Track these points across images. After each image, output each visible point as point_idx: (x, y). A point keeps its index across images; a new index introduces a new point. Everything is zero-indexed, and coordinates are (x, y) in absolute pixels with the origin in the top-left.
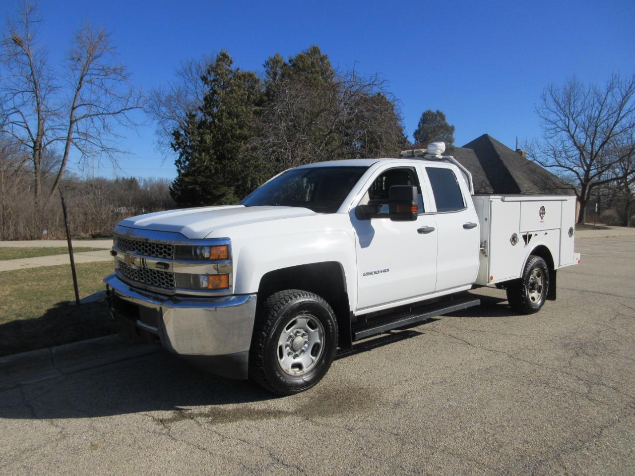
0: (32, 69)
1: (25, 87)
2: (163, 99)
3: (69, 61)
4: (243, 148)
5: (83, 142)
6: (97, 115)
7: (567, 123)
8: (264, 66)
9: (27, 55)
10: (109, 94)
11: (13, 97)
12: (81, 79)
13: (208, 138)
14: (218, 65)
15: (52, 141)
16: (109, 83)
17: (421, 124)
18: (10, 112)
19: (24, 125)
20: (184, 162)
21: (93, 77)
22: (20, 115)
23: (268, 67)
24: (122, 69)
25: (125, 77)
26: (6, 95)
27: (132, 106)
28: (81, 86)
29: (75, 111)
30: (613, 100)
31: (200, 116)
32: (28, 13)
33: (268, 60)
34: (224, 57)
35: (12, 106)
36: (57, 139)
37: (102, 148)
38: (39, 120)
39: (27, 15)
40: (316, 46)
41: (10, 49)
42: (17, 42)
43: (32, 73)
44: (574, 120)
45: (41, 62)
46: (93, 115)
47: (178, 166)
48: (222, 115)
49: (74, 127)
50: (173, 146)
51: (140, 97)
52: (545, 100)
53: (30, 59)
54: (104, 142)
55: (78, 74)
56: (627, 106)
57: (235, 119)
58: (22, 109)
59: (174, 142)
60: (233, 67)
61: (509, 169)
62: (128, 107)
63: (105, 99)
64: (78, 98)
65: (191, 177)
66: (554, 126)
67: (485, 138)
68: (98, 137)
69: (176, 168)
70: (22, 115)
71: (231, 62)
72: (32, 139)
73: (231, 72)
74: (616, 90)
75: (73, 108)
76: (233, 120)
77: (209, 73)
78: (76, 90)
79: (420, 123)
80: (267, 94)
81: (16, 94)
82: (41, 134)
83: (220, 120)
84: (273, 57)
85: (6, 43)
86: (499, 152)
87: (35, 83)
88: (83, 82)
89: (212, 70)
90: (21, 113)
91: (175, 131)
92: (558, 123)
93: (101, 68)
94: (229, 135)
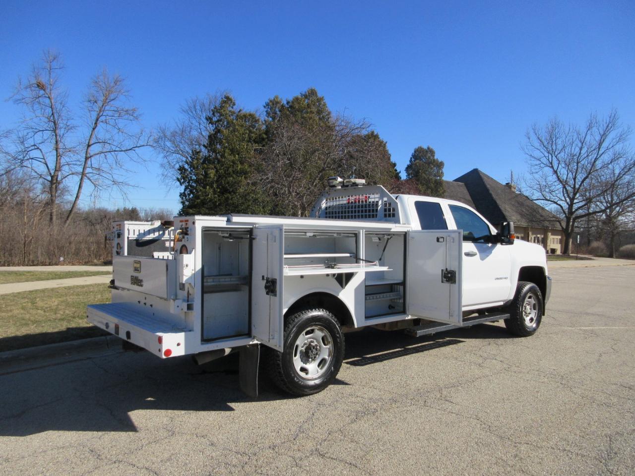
0: (52, 111)
1: (46, 126)
2: (168, 134)
3: (87, 104)
4: (244, 182)
5: (97, 177)
6: (110, 152)
7: (550, 160)
8: (265, 107)
9: (49, 98)
10: (122, 132)
11: (34, 136)
12: (97, 120)
13: (212, 173)
14: (222, 107)
15: (68, 175)
16: (121, 123)
17: (413, 160)
18: (30, 149)
19: (43, 161)
20: (189, 195)
21: (108, 117)
22: (40, 151)
23: (268, 108)
24: (134, 110)
25: (136, 118)
26: (28, 133)
27: (142, 144)
28: (96, 126)
29: (90, 148)
30: (592, 139)
31: (204, 152)
32: (52, 61)
33: (268, 101)
34: (228, 100)
35: (33, 144)
36: (73, 174)
37: (113, 181)
38: (57, 157)
39: (50, 62)
40: (313, 88)
41: (34, 92)
42: (40, 86)
43: (53, 114)
44: (556, 156)
45: (61, 103)
46: (106, 152)
47: (182, 198)
48: (224, 151)
49: (89, 162)
50: (178, 180)
51: (150, 136)
52: (529, 138)
53: (51, 102)
54: (115, 177)
55: (94, 115)
56: (605, 145)
57: (237, 156)
58: (41, 147)
59: (180, 177)
60: (236, 109)
61: (498, 202)
62: (138, 145)
63: (118, 138)
64: (94, 136)
65: (194, 209)
66: (538, 162)
67: (475, 172)
68: (110, 172)
69: (181, 200)
70: (42, 152)
71: (234, 104)
72: (50, 174)
73: (234, 113)
74: (594, 129)
75: (89, 146)
76: (235, 156)
77: (213, 114)
78: (92, 129)
79: (411, 158)
80: (267, 132)
81: (36, 132)
82: (58, 169)
83: (223, 156)
84: (273, 99)
85: (30, 86)
86: (488, 186)
87: (54, 122)
88: (98, 122)
89: (217, 112)
90: (40, 150)
91: (180, 167)
92: (541, 160)
93: (116, 109)
94: (231, 170)
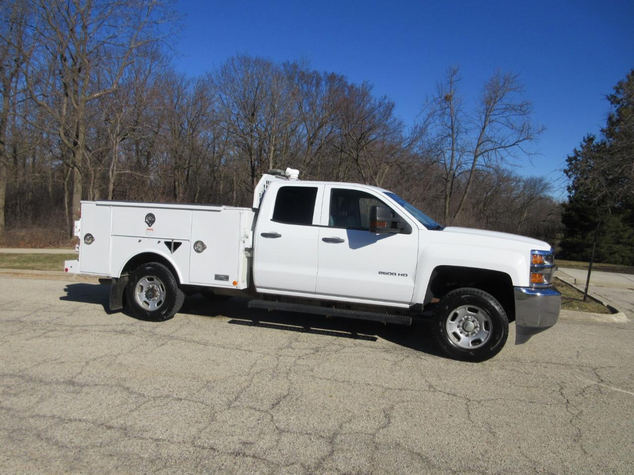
0: (452, 118)
24: (524, 105)
27: (524, 138)
28: (485, 127)
31: (599, 138)
47: (570, 192)
50: (566, 172)
53: (451, 111)
55: (483, 117)
59: (567, 168)
62: (520, 140)
64: (483, 135)
69: (569, 194)
77: (618, 92)
78: (482, 130)
87: (452, 129)
91: (569, 158)
93: (504, 107)
